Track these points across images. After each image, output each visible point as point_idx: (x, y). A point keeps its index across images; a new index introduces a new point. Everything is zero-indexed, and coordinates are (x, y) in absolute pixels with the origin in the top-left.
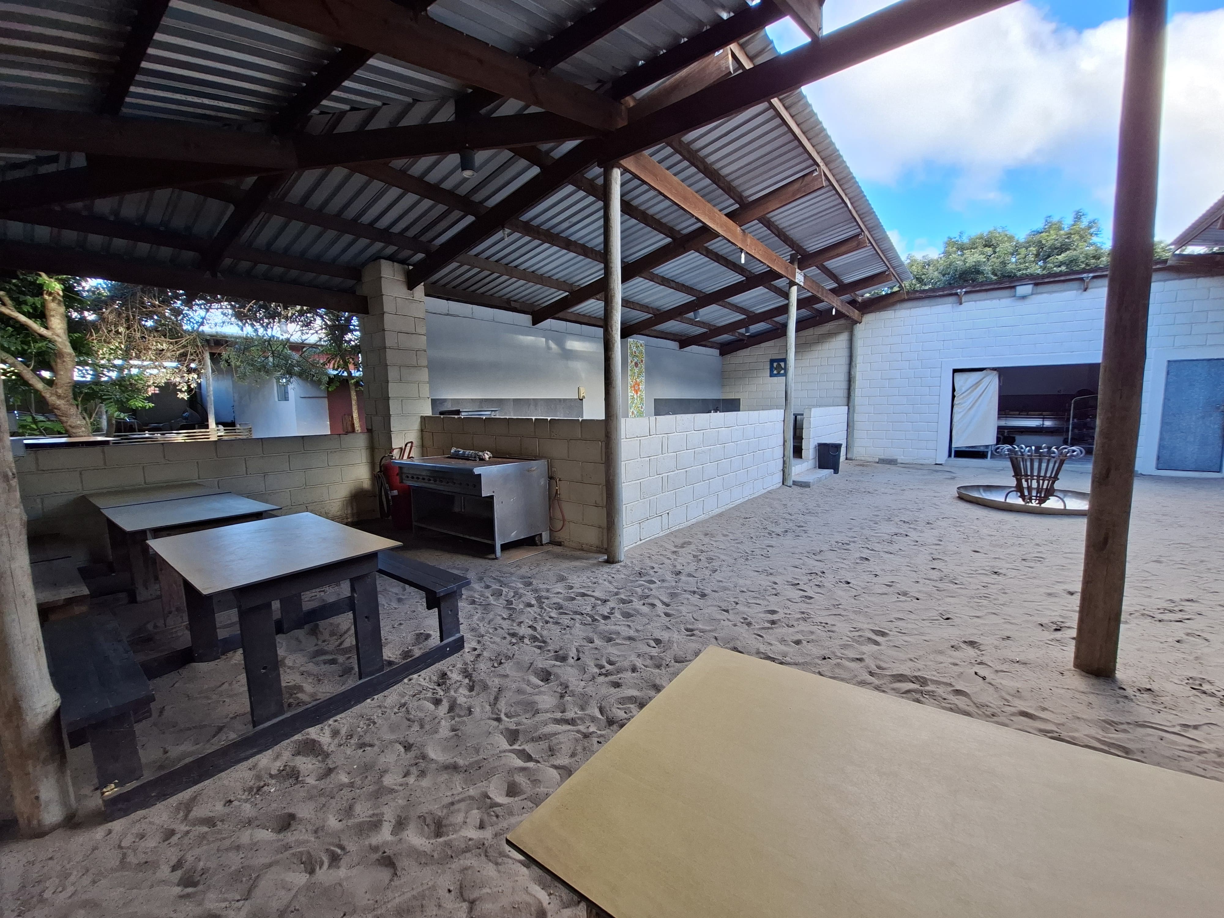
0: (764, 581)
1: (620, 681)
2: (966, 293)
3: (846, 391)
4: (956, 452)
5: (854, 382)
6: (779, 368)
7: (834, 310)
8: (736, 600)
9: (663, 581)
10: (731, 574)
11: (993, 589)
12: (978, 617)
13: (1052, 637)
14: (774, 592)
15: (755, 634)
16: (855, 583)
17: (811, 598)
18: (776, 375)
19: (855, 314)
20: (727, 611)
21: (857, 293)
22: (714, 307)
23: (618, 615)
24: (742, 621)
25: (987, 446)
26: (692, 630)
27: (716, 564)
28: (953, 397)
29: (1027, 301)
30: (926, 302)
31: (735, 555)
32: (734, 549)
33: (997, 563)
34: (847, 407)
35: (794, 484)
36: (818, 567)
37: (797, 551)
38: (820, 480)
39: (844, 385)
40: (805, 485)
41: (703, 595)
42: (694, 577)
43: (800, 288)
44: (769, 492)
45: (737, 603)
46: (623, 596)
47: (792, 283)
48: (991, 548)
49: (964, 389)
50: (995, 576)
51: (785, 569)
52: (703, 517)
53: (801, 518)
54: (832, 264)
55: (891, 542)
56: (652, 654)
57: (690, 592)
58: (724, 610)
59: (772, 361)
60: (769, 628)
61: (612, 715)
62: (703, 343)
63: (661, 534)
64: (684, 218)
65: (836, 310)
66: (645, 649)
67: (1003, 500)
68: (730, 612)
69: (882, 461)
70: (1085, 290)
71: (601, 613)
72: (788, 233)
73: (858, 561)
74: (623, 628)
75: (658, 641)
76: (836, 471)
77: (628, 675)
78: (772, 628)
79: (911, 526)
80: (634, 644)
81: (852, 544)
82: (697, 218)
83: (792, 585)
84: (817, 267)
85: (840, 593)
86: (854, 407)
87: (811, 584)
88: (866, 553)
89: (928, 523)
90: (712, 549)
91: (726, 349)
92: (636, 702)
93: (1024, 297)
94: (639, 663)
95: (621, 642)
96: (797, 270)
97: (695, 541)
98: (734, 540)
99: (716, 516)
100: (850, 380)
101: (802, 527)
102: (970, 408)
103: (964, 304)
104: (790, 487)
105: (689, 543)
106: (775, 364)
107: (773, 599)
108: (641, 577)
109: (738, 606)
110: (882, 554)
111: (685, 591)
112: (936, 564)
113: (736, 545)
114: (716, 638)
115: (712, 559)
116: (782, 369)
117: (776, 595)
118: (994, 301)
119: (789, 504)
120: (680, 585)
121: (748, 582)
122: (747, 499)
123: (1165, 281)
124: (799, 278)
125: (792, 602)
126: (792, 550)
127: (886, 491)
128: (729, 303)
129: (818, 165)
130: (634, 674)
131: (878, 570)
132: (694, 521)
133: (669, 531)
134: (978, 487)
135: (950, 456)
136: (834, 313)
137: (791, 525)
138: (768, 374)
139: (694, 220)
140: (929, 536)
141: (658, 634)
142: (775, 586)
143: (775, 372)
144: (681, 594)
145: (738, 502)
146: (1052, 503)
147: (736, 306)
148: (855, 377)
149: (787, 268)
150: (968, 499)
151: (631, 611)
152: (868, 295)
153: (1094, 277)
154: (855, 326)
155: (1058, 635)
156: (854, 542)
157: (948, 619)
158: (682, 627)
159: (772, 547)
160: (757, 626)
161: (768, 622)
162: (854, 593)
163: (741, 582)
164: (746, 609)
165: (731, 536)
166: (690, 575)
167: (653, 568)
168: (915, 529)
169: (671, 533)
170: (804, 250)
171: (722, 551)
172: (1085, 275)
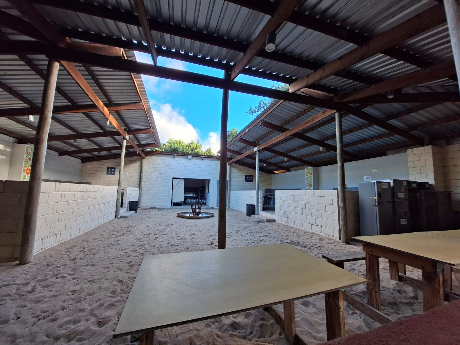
0: (122, 253)
1: (56, 317)
2: (176, 155)
3: (139, 182)
4: (173, 204)
5: (142, 179)
6: (111, 171)
7: (137, 152)
8: (111, 262)
9: (65, 265)
10: (104, 254)
11: (195, 239)
12: (194, 246)
13: (211, 247)
14: (127, 255)
15: (125, 272)
16: (157, 245)
17: (143, 254)
18: (109, 174)
19: (143, 155)
20: (108, 268)
21: (144, 148)
22: (84, 140)
23: (39, 288)
24: (117, 269)
25: (182, 202)
26: (92, 281)
27: (95, 251)
28: (173, 186)
29: (190, 160)
30: (165, 156)
31: (103, 246)
32: (102, 244)
33: (193, 232)
34: (139, 188)
35: (120, 217)
36: (141, 243)
37: (131, 240)
38: (131, 215)
39: (138, 180)
40: (125, 217)
41: (93, 265)
42: (84, 259)
43: (127, 141)
44: (110, 221)
45: (112, 264)
46: (39, 278)
47: (124, 138)
48: (190, 229)
49: (176, 184)
50: (194, 236)
51: (128, 247)
52: (79, 234)
53: (128, 229)
54: (139, 136)
55: (163, 231)
56: (73, 298)
57: (85, 265)
58: (107, 268)
59: (108, 168)
60: (130, 268)
61: (57, 335)
62: (72, 155)
63: (56, 245)
64: (85, 98)
65: (138, 153)
66: (66, 297)
67: (189, 215)
68: (110, 268)
69: (152, 208)
70: (202, 160)
71: (26, 290)
72: (125, 120)
73: (155, 239)
74: (47, 293)
75: (74, 292)
76: (136, 212)
77: (61, 312)
78: (132, 268)
79: (168, 226)
80: (58, 298)
81: (151, 234)
82: (92, 100)
83: (134, 251)
84: (133, 136)
85: (153, 250)
86: (141, 188)
87: (142, 249)
88: (157, 236)
89: (172, 225)
90: (90, 246)
91: (84, 160)
92: (70, 322)
93: (190, 159)
94: (66, 304)
95: (48, 300)
96: (127, 134)
97: (79, 245)
98: (100, 241)
99: (86, 233)
100: (140, 178)
101: (129, 232)
102: (177, 190)
103: (176, 158)
104: (119, 218)
105: (76, 246)
106: (109, 169)
107: (127, 258)
108: (49, 267)
109: (113, 265)
110: (162, 235)
111: (82, 266)
112: (178, 235)
113: (102, 243)
114: (107, 279)
115: (92, 250)
116: (113, 172)
117: (129, 256)
118: (183, 159)
119: (121, 224)
120: (77, 264)
121: (114, 255)
122: (100, 224)
123: (216, 161)
124: (127, 137)
125: (136, 257)
126: (129, 240)
127: (156, 217)
128: (92, 140)
129: (142, 101)
130: (65, 311)
131: (162, 240)
132: (74, 236)
133: (60, 243)
134: (182, 213)
135: (172, 205)
136: (137, 153)
137: (124, 232)
138: (106, 173)
139: (90, 100)
140: (173, 228)
141: (72, 288)
142: (127, 253)
143: (109, 173)
144: (79, 268)
145: (96, 226)
146: (200, 215)
147: (95, 142)
148: (142, 177)
149: (123, 132)
150: (180, 216)
151: (49, 284)
152: (148, 150)
153: (204, 157)
154: (143, 159)
155: (212, 246)
156: (151, 233)
157: (187, 249)
158: (86, 281)
159: (120, 240)
160: (125, 269)
161: (129, 266)
162: (158, 248)
163: (110, 255)
164: (117, 265)
165: (98, 240)
166: (81, 259)
167: (56, 261)
168: (169, 227)
169: (62, 244)
170: (130, 128)
171: (96, 246)
172: (202, 156)
